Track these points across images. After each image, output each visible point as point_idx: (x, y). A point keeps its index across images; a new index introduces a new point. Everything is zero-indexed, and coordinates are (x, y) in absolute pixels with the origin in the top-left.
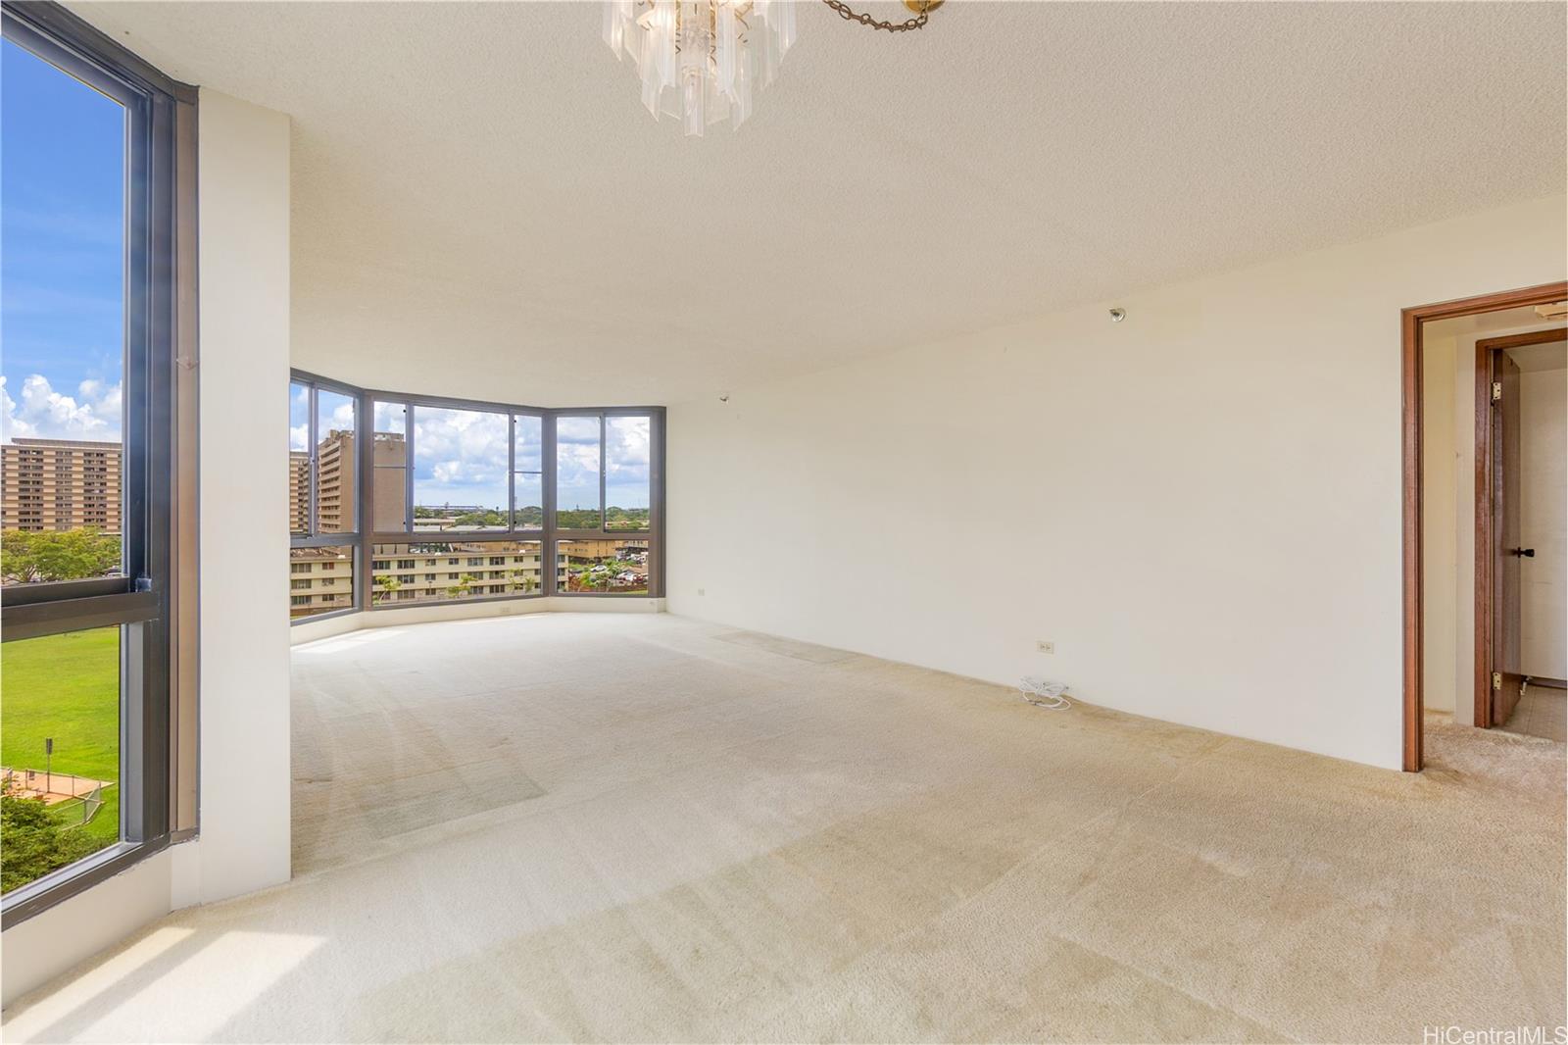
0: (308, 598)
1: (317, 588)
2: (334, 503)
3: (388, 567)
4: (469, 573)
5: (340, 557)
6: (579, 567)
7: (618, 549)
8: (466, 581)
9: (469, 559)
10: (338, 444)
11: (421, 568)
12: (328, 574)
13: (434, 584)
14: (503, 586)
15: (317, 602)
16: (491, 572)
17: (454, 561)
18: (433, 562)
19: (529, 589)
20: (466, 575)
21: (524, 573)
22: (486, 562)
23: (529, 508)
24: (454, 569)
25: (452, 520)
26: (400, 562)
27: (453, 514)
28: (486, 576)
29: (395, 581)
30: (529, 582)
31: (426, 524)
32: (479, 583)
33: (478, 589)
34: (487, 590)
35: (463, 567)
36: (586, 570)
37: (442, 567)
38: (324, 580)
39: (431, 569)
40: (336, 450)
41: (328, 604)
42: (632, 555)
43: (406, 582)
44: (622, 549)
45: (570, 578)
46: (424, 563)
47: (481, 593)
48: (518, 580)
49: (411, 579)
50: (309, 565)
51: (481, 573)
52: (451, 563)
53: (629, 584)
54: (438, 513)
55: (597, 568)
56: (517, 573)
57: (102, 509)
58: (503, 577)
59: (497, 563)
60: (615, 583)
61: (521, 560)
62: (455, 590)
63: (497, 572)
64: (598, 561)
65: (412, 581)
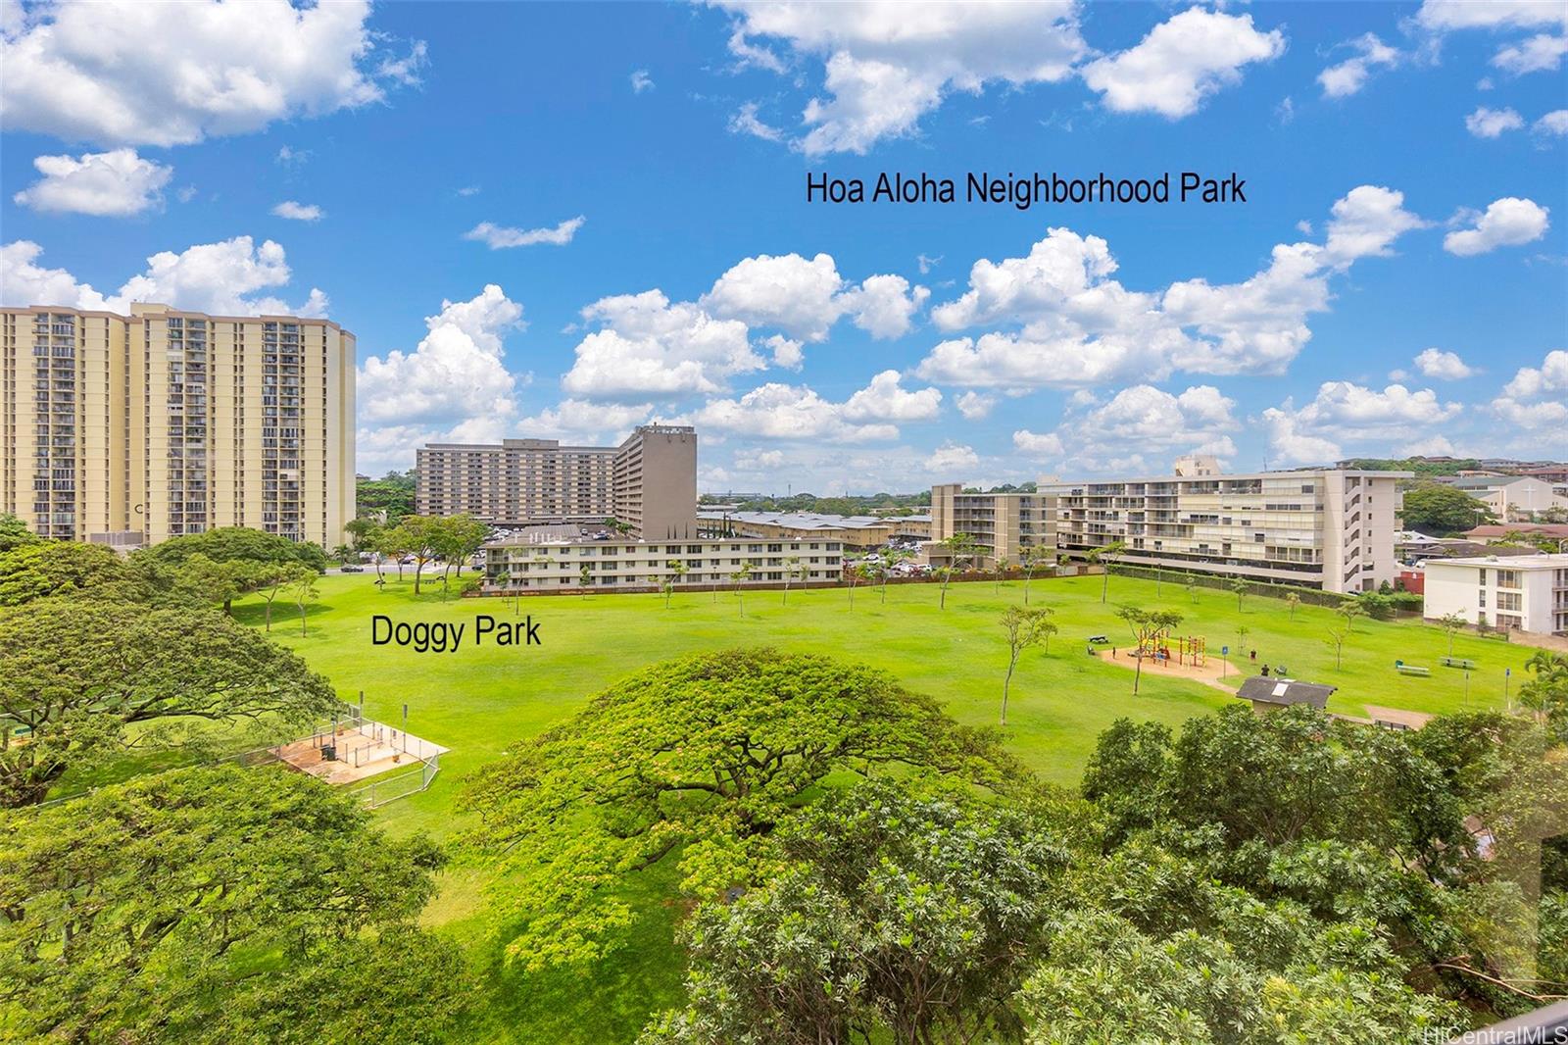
0: (615, 578)
1: (622, 570)
2: (639, 492)
3: (679, 552)
4: (750, 559)
5: (641, 541)
6: (852, 555)
7: (890, 537)
8: (747, 568)
9: (750, 546)
10: (641, 438)
11: (707, 554)
12: (630, 557)
13: (719, 569)
14: (780, 573)
15: (621, 583)
16: (769, 559)
17: (735, 548)
18: (717, 547)
19: (804, 578)
20: (746, 562)
21: (801, 561)
22: (765, 548)
23: (801, 495)
24: (736, 555)
25: (734, 506)
26: (689, 547)
27: (734, 501)
28: (765, 563)
29: (684, 565)
30: (804, 571)
31: (713, 510)
32: (760, 569)
33: (758, 575)
34: (765, 577)
35: (744, 553)
36: (859, 559)
37: (726, 553)
38: (627, 562)
39: (715, 555)
40: (640, 444)
41: (630, 584)
42: (906, 544)
43: (694, 566)
44: (893, 537)
45: (845, 567)
46: (709, 548)
47: (760, 579)
48: (794, 567)
49: (698, 563)
50: (616, 548)
51: (760, 559)
52: (733, 549)
53: (906, 576)
54: (723, 500)
55: (869, 557)
56: (794, 561)
57: (479, 498)
58: (780, 564)
59: (775, 550)
60: (890, 573)
61: (798, 548)
62: (736, 576)
63: (775, 559)
64: (873, 549)
65: (700, 566)
